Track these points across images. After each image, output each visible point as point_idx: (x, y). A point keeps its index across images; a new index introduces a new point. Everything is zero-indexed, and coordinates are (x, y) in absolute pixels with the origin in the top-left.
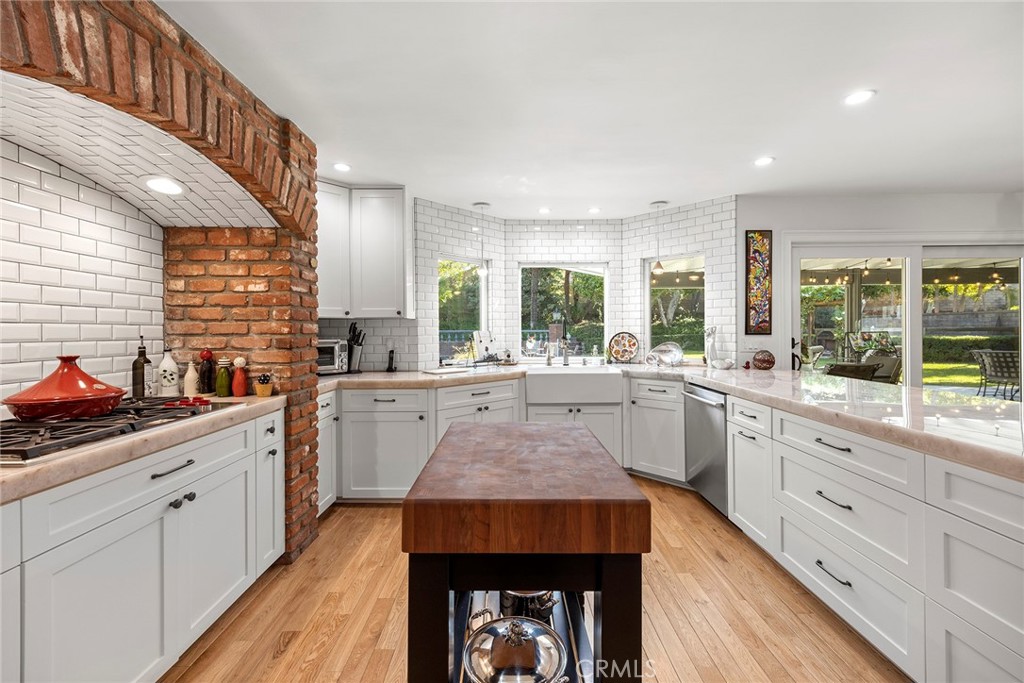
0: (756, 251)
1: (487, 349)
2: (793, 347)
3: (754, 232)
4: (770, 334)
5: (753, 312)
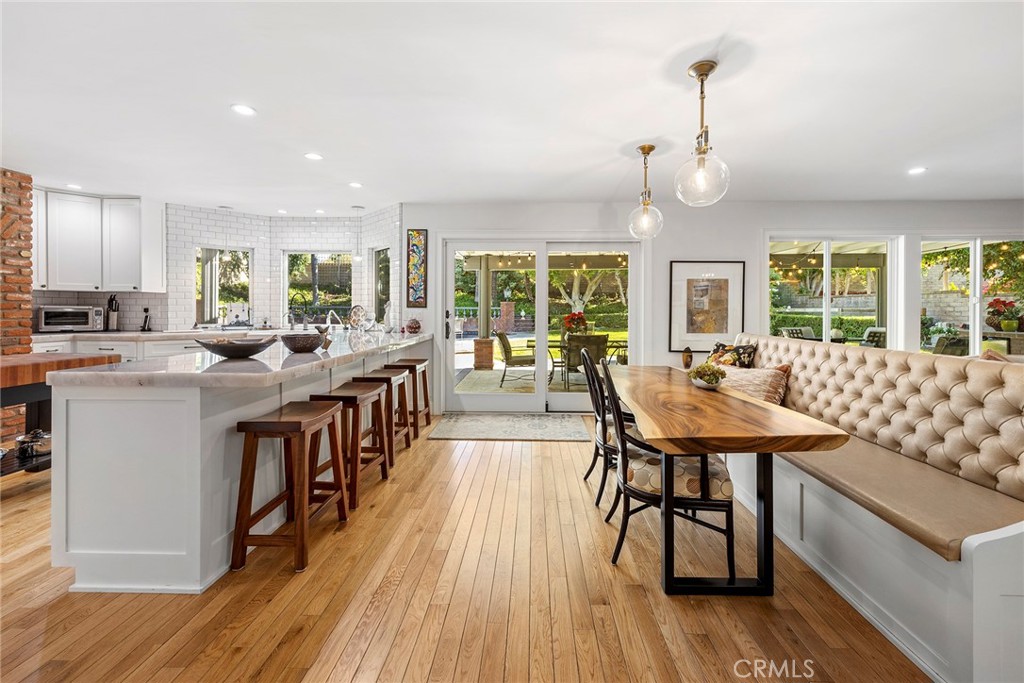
0: (414, 245)
1: (237, 316)
2: (447, 317)
3: (412, 230)
4: (426, 307)
5: (411, 290)
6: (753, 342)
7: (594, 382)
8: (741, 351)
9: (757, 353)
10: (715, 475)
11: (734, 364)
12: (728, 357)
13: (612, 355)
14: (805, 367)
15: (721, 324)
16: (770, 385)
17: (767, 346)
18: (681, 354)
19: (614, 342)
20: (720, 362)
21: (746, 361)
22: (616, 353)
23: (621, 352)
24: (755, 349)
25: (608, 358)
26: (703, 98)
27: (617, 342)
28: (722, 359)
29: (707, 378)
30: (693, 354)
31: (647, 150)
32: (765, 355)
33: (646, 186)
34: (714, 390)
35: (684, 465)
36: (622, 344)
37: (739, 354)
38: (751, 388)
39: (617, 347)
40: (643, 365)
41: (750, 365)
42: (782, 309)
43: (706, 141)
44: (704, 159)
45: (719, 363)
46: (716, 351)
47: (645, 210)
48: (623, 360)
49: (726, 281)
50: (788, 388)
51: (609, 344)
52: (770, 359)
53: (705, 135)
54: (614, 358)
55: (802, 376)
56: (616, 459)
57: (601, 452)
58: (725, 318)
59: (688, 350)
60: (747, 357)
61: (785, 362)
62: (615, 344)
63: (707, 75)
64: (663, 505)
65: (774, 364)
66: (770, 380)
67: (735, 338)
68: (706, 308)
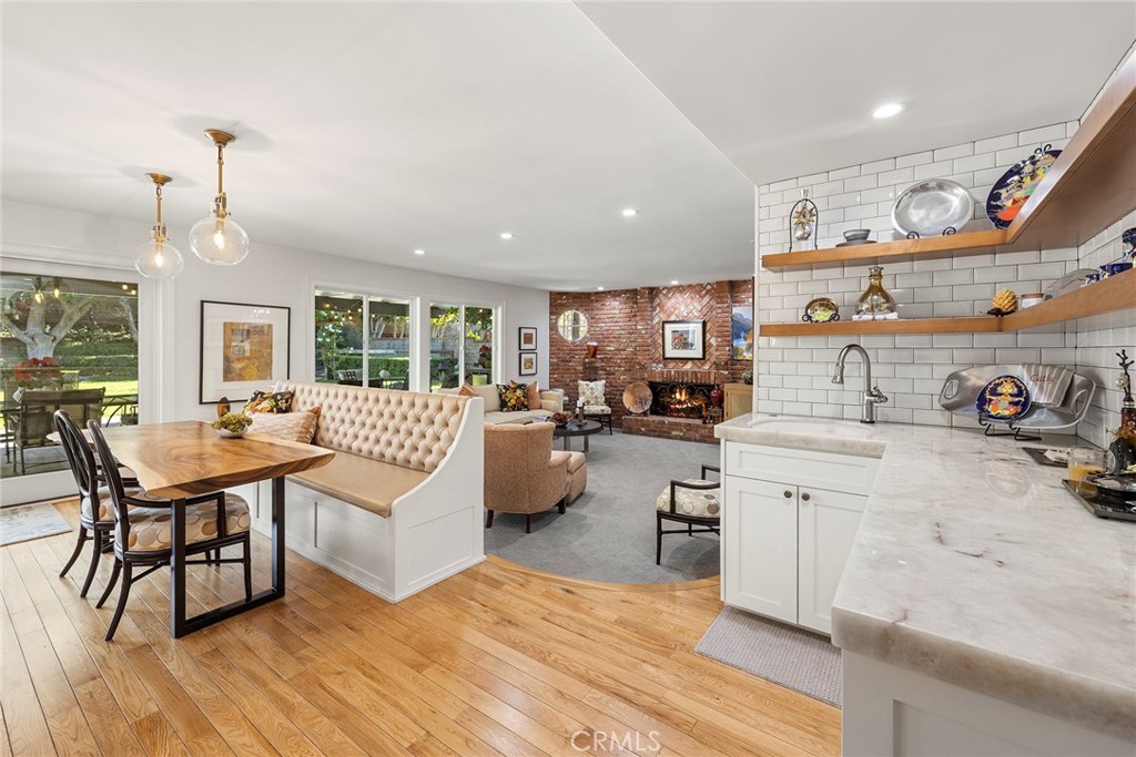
6: (291, 389)
7: (77, 450)
8: (279, 397)
9: (295, 399)
10: (232, 513)
11: (271, 411)
12: (266, 404)
13: (110, 415)
14: (330, 407)
15: (265, 370)
16: (303, 427)
17: (302, 391)
18: (216, 406)
19: (115, 397)
20: (257, 410)
21: (284, 407)
22: (120, 412)
23: (129, 409)
24: (293, 395)
25: (104, 420)
26: (221, 164)
27: (120, 397)
28: (259, 407)
29: (232, 427)
30: (231, 405)
31: (161, 180)
32: (301, 400)
33: (159, 220)
34: (240, 437)
35: (199, 512)
36: (130, 399)
37: (277, 401)
38: (285, 431)
39: (121, 404)
40: (161, 422)
41: (288, 410)
42: (345, 351)
43: (224, 206)
44: (222, 223)
45: (255, 411)
46: (253, 400)
47: (158, 248)
48: (131, 420)
49: (270, 326)
50: (318, 427)
51: (105, 400)
52: (305, 403)
53: (222, 200)
54: (117, 419)
55: (328, 415)
56: (113, 537)
57: (91, 533)
58: (269, 365)
59: (224, 401)
60: (284, 403)
61: (316, 405)
62: (117, 400)
63: (225, 144)
64: (173, 559)
65: (309, 407)
66: (302, 421)
67: (276, 385)
68: (248, 354)
